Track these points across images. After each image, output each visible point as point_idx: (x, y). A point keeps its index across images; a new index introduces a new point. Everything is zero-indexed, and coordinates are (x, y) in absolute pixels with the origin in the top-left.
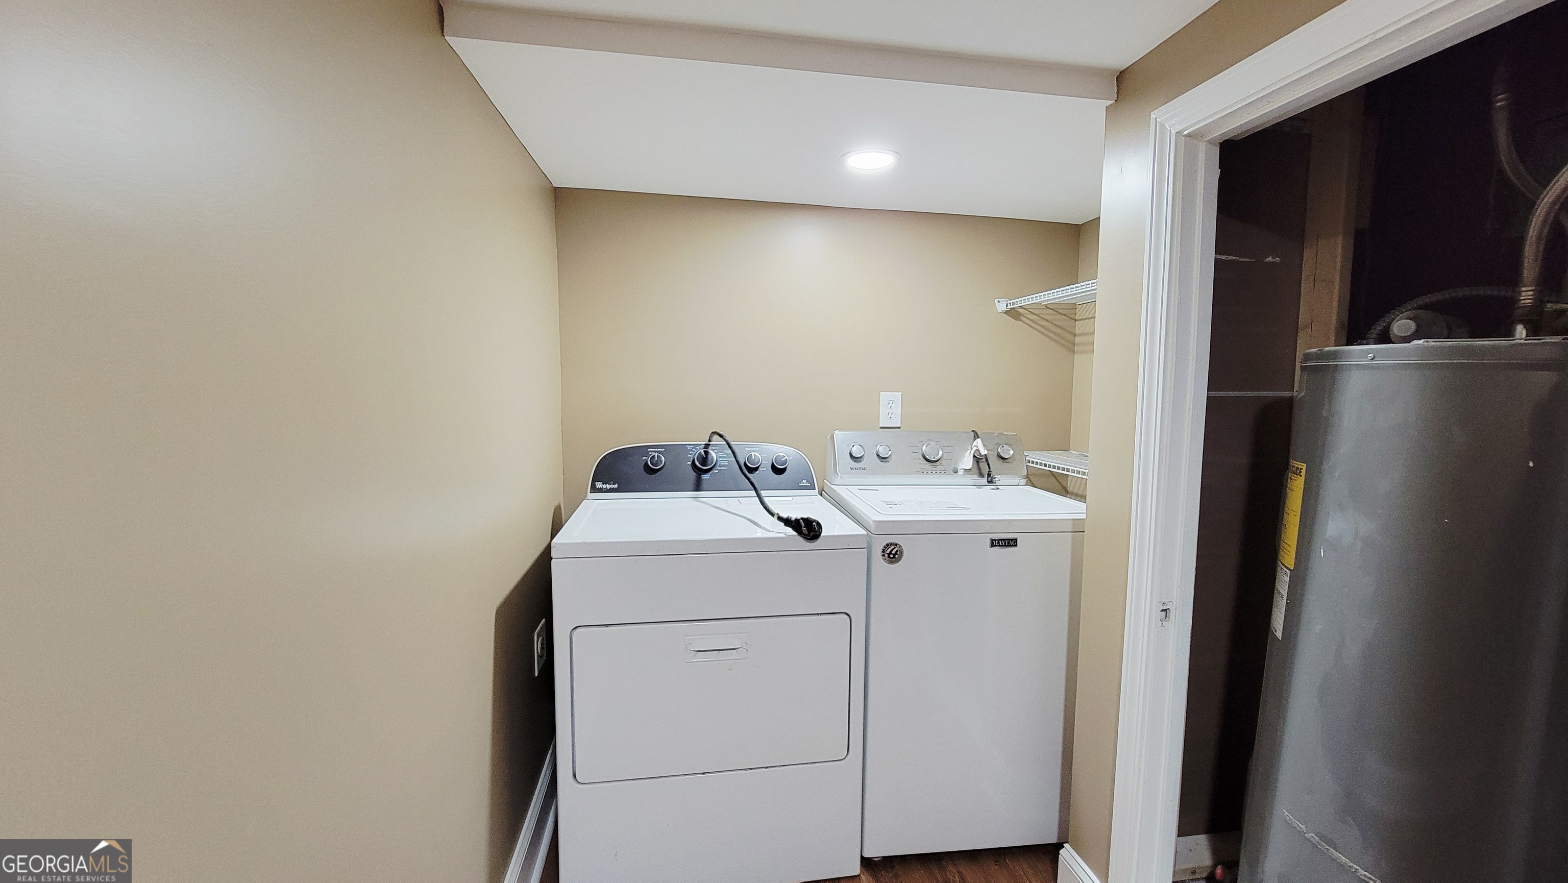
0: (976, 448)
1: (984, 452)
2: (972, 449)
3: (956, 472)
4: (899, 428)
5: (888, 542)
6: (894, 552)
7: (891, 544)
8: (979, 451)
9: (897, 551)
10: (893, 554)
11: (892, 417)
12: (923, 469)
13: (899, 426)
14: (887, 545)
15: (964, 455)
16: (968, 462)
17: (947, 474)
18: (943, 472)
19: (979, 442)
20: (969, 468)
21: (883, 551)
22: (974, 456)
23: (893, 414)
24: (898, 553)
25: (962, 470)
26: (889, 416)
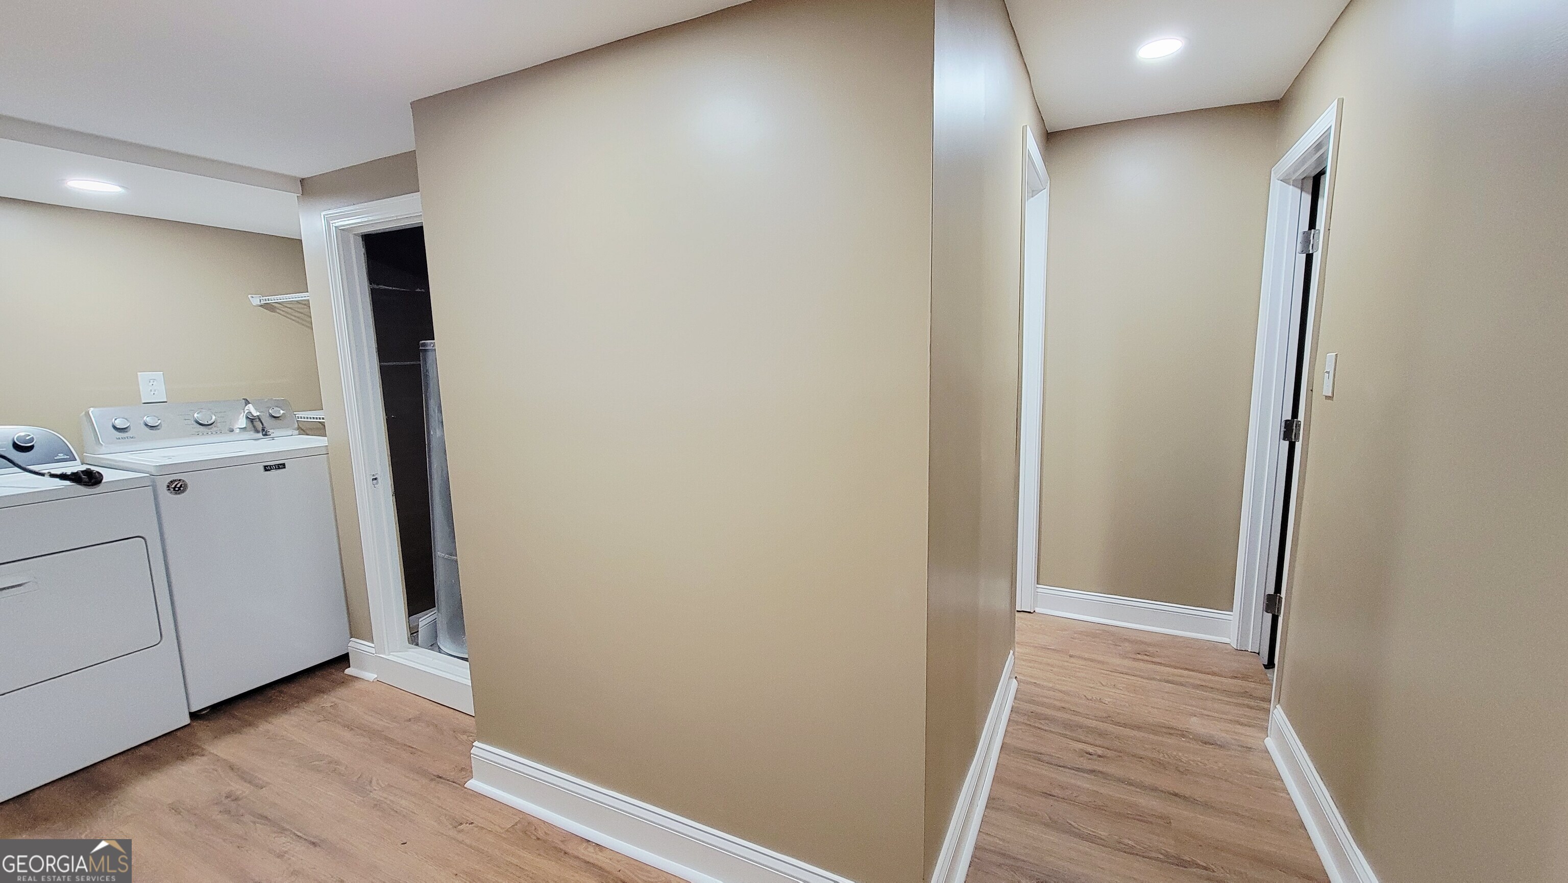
0: (248, 411)
1: (256, 413)
2: (244, 412)
3: (232, 431)
4: (166, 402)
5: (171, 479)
6: (178, 486)
7: (175, 481)
8: (251, 413)
9: (181, 485)
10: (177, 487)
11: (155, 393)
12: (198, 432)
13: (165, 400)
14: (171, 482)
15: (239, 417)
16: (242, 422)
17: (224, 433)
18: (218, 432)
19: (250, 407)
20: (244, 427)
21: (168, 486)
22: (247, 418)
23: (156, 391)
24: (183, 486)
25: (238, 429)
26: (152, 393)
